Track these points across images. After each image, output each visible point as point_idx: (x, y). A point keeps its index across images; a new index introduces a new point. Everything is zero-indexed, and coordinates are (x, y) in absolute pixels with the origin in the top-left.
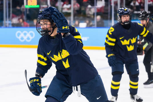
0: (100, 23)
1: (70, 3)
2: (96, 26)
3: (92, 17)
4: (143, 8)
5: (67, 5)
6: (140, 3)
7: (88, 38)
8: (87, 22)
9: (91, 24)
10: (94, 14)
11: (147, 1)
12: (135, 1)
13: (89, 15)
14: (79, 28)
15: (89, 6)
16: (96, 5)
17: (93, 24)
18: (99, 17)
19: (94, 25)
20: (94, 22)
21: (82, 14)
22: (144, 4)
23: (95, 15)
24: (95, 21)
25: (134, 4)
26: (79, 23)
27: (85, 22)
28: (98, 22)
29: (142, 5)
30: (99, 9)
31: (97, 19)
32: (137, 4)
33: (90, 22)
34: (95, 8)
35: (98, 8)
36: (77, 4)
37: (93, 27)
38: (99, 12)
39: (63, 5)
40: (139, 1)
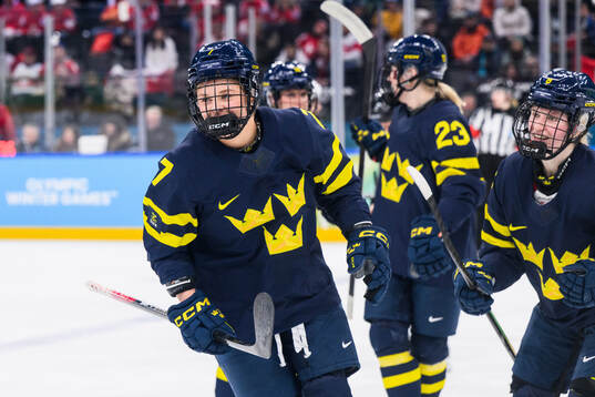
0: (160, 137)
1: (40, 59)
2: (143, 147)
3: (129, 111)
4: (326, 74)
5: (29, 65)
6: (313, 57)
7: (114, 194)
8: (110, 128)
9: (125, 137)
10: (135, 102)
13: (115, 106)
14: (79, 155)
15: (117, 70)
16: (144, 66)
17: (134, 140)
18: (154, 114)
19: (137, 145)
20: (136, 134)
21: (89, 100)
22: (327, 59)
23: (141, 104)
24: (141, 129)
26: (77, 136)
27: (103, 132)
28: (150, 134)
29: (320, 63)
30: (155, 80)
31: (147, 122)
32: (301, 59)
33: (119, 131)
34: (138, 77)
35: (149, 77)
36: (67, 61)
37: (133, 150)
38: (156, 93)
39: (13, 67)
40: (310, 48)
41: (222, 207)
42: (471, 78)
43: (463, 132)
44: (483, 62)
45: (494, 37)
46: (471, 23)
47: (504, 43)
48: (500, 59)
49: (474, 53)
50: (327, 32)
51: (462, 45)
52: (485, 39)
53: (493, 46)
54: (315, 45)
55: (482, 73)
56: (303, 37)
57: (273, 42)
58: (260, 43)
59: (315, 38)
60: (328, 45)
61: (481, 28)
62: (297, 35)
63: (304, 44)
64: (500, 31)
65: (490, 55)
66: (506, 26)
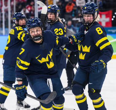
4: (34, 15)
6: (30, 11)
11: (37, 9)
12: (25, 9)
22: (34, 11)
25: (25, 11)
29: (32, 12)
32: (27, 11)
40: (29, 9)
41: (36, 58)
42: (70, 17)
43: (62, 31)
44: (73, 12)
45: (76, 6)
46: (70, 2)
47: (79, 8)
48: (78, 12)
49: (71, 10)
50: (34, 5)
51: (68, 8)
52: (74, 7)
53: (76, 8)
54: (31, 8)
55: (73, 15)
56: (28, 6)
57: (20, 7)
58: (17, 7)
59: (31, 6)
60: (34, 8)
61: (73, 4)
62: (26, 5)
63: (28, 7)
64: (78, 5)
65: (75, 11)
66: (79, 3)
